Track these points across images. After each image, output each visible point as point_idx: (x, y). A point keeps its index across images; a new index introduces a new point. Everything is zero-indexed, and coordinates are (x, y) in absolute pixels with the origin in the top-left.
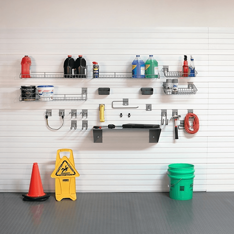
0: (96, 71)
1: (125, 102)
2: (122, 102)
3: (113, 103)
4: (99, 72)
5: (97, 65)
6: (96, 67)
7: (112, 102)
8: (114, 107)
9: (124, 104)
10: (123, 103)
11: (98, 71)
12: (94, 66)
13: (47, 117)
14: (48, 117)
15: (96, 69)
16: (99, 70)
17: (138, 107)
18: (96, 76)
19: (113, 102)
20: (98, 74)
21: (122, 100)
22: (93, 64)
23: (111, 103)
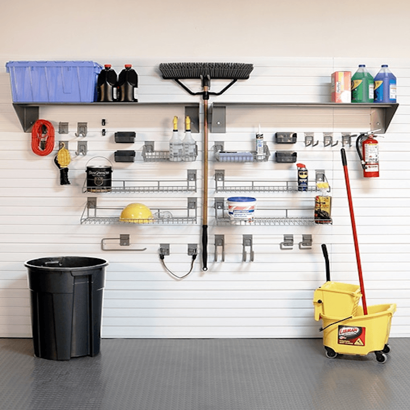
0: (304, 180)
1: (124, 241)
2: (119, 240)
3: (104, 241)
4: (309, 180)
5: (303, 169)
6: (304, 173)
7: (102, 239)
8: (105, 248)
9: (122, 244)
10: (121, 242)
11: (306, 180)
12: (299, 171)
13: (162, 257)
14: (165, 256)
15: (304, 176)
16: (309, 178)
17: (145, 249)
18: (304, 188)
19: (104, 239)
20: (307, 184)
21: (119, 237)
22: (298, 167)
23: (100, 242)
